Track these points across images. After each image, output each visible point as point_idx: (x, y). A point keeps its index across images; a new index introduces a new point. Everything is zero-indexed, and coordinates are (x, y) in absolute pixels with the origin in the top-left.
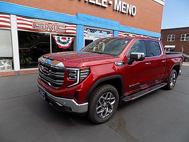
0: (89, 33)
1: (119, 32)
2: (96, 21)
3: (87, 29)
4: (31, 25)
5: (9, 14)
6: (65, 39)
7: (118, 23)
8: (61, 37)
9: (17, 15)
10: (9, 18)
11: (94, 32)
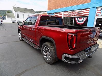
3: (101, 9)
4: (67, 14)
6: (81, 19)
8: (79, 18)
10: (62, 13)
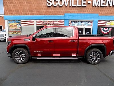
0: (73, 23)
1: (98, 21)
2: (78, 16)
3: (72, 21)
4: (42, 23)
5: (34, 20)
7: (97, 15)
9: (36, 20)
10: (34, 21)
11: (77, 23)
